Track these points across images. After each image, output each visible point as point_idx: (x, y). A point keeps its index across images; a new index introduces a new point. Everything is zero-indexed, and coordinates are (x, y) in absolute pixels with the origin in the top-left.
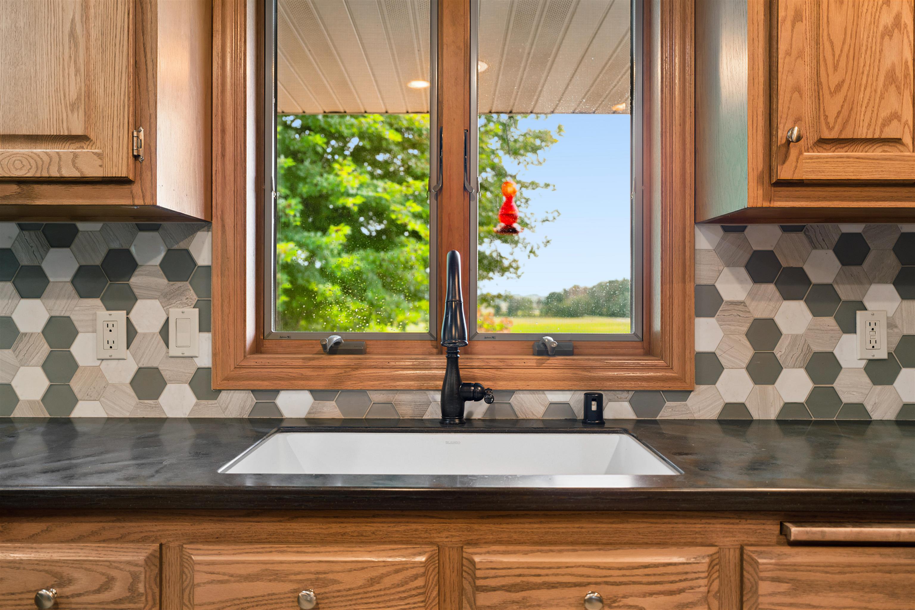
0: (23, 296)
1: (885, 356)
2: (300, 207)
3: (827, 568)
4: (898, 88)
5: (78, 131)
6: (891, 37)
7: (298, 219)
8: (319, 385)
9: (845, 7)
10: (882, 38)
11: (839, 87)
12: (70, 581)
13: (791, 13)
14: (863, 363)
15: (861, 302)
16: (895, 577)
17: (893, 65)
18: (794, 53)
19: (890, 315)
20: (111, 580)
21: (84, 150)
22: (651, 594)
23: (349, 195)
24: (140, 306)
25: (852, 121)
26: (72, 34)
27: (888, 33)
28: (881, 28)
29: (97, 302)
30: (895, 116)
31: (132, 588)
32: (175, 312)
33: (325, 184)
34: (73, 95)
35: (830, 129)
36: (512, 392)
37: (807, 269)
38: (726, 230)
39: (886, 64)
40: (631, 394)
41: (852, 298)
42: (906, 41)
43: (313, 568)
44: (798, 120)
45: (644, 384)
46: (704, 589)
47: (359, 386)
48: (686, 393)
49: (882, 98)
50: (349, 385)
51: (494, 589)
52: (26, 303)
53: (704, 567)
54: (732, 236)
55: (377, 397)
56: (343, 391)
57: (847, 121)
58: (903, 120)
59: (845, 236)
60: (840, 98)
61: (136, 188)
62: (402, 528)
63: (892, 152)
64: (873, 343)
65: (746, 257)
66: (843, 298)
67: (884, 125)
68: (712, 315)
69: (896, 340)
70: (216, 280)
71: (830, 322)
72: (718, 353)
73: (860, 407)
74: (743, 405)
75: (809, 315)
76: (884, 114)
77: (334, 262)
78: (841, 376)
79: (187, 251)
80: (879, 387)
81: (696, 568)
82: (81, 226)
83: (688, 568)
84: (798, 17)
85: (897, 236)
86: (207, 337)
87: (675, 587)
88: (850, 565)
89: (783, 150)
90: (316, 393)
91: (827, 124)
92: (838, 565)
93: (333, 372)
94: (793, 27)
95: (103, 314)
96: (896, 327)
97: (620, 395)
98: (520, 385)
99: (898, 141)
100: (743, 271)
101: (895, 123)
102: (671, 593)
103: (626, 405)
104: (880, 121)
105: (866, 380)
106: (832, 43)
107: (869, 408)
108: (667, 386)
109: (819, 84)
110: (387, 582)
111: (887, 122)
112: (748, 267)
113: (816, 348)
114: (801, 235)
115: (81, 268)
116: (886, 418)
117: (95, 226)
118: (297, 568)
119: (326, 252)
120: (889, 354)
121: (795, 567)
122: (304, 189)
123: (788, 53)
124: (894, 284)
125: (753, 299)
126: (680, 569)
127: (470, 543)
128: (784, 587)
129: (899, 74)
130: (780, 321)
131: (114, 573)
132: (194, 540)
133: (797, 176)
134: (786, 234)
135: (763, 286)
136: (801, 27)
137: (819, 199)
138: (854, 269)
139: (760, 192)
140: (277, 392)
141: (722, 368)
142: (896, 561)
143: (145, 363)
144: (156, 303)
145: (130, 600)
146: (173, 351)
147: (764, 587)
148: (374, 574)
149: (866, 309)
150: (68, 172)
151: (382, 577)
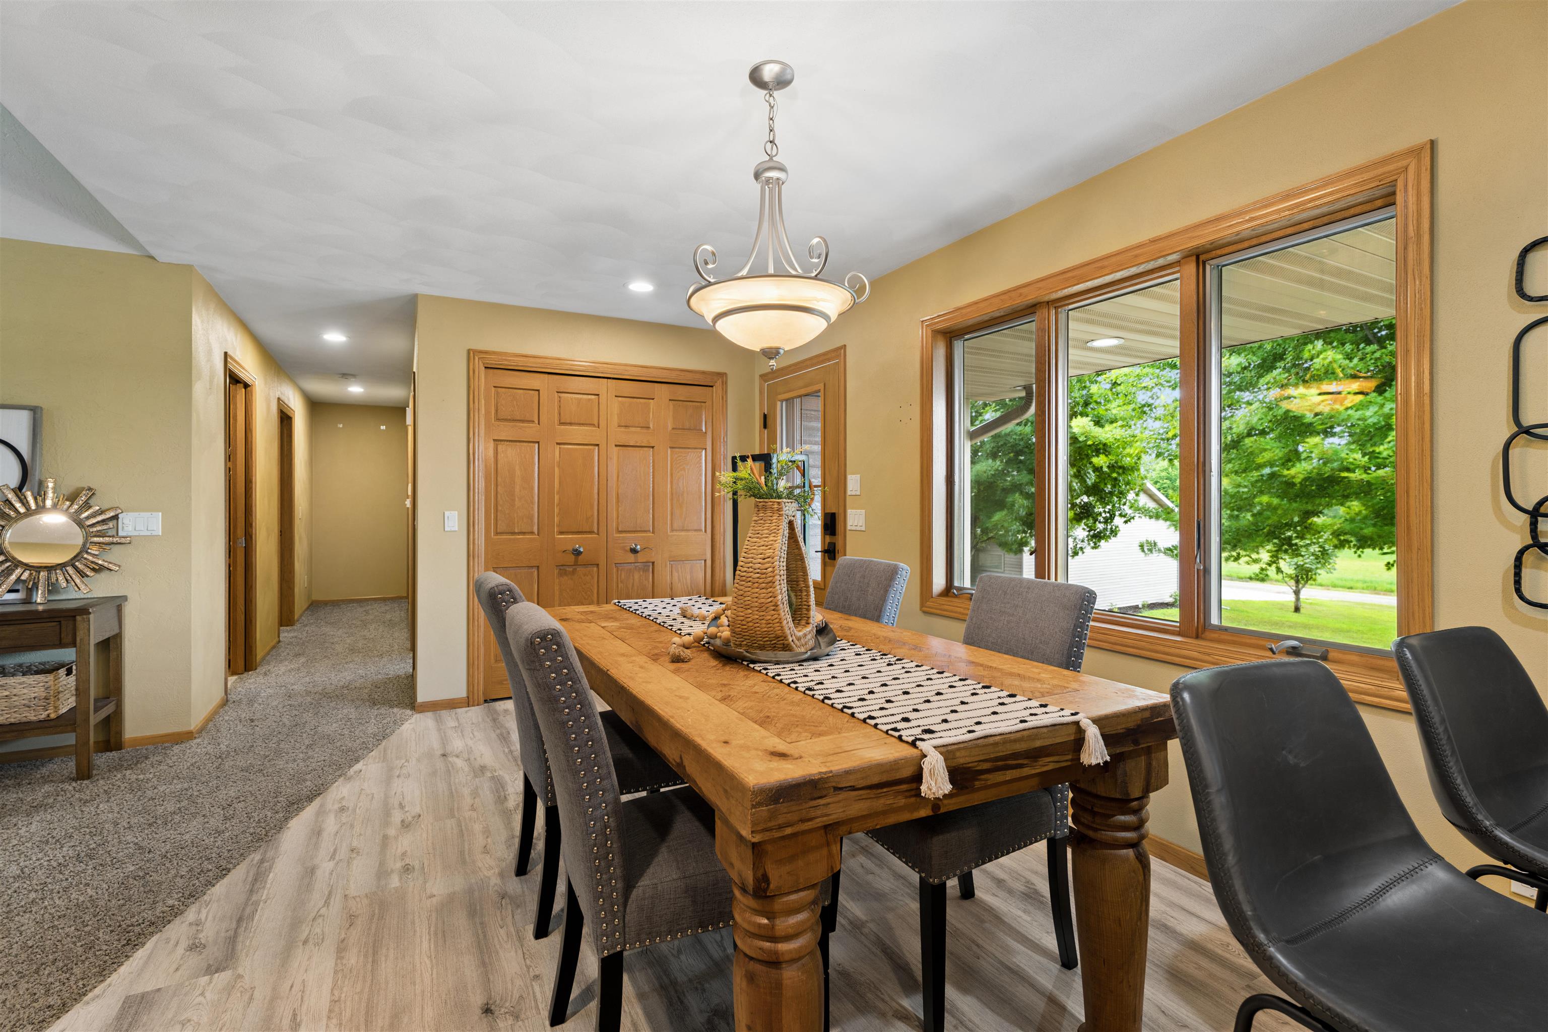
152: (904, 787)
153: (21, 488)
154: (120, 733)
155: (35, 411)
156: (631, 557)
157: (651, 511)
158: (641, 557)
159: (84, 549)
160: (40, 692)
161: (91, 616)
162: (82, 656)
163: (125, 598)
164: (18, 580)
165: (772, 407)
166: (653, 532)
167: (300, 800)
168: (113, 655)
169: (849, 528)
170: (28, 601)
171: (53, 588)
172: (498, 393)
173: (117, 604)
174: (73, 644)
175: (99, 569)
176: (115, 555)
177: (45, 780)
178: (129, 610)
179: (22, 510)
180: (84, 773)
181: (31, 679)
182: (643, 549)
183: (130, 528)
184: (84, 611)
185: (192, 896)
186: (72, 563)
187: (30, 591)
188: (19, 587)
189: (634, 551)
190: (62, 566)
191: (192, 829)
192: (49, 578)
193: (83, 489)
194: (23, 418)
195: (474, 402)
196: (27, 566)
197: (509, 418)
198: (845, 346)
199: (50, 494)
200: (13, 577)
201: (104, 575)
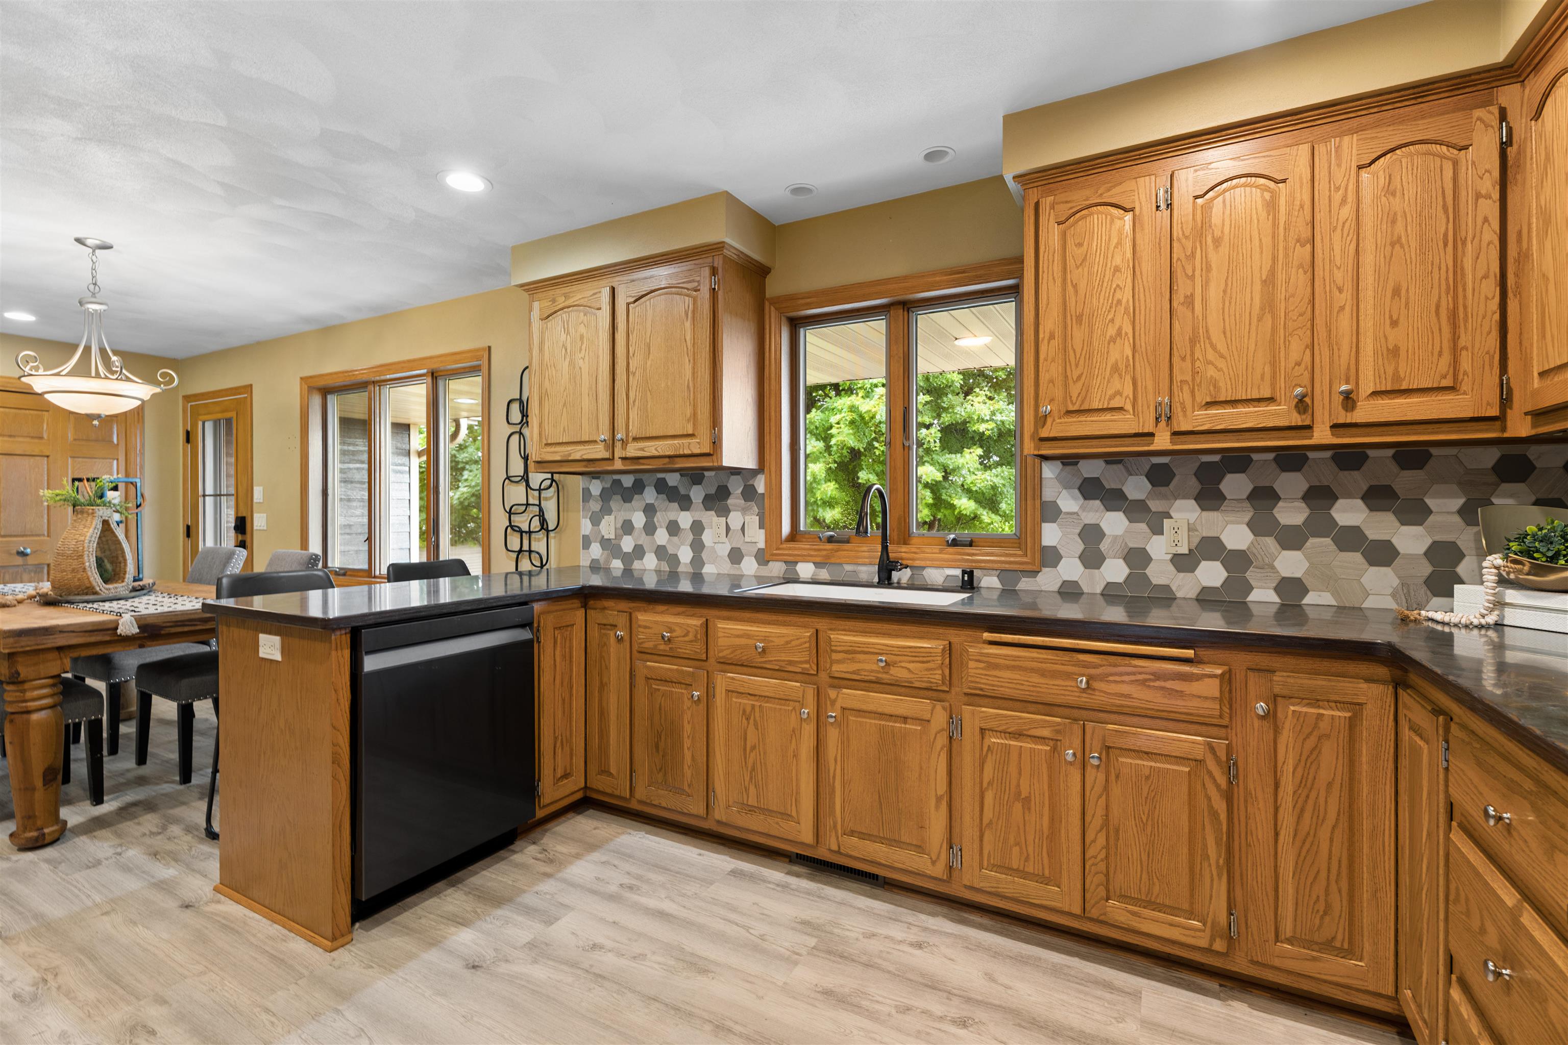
0: (682, 509)
1: (1187, 552)
2: (939, 435)
3: (1006, 657)
4: (1120, 375)
5: (690, 432)
6: (1115, 342)
7: (938, 444)
8: (818, 560)
9: (1083, 327)
10: (1109, 344)
11: (1079, 377)
12: (674, 631)
13: (1047, 335)
14: (1170, 556)
15: (1168, 513)
16: (1044, 665)
17: (1117, 360)
18: (1050, 359)
19: (1191, 522)
20: (688, 632)
21: (693, 441)
22: (913, 662)
23: (983, 421)
24: (732, 515)
25: (1088, 398)
26: (688, 386)
27: (1113, 340)
28: (1108, 338)
29: (713, 513)
30: (1118, 393)
31: (696, 636)
32: (748, 518)
33: (963, 414)
34: (688, 415)
35: (1074, 404)
36: (923, 568)
37: (1125, 489)
38: (1064, 464)
39: (1112, 360)
40: (998, 572)
41: (1161, 510)
42: (1126, 343)
43: (763, 634)
44: (1052, 401)
45: (1007, 566)
46: (940, 662)
47: (838, 561)
48: (1034, 573)
49: (1109, 381)
50: (833, 560)
51: (840, 652)
52: (684, 514)
53: (940, 651)
54: (1069, 468)
55: (848, 568)
56: (831, 564)
57: (1085, 398)
58: (1125, 395)
59: (1154, 466)
60: (1080, 384)
61: (714, 457)
62: (802, 620)
63: (1118, 416)
64: (1176, 542)
65: (1079, 482)
66: (1153, 510)
67: (1110, 399)
68: (1054, 521)
69: (1196, 541)
70: (766, 501)
71: (1143, 527)
72: (1058, 547)
73: (1167, 588)
74: (1077, 582)
75: (1126, 522)
76: (1110, 392)
77: (969, 479)
78: (1151, 565)
79: (753, 485)
80: (1182, 575)
81: (935, 650)
82: (707, 474)
83: (931, 650)
84: (1052, 337)
85: (1198, 464)
86: (763, 531)
87: (925, 659)
88: (1018, 657)
89: (1043, 419)
90: (817, 565)
91: (1072, 401)
92: (1012, 656)
93: (824, 553)
94: (1049, 343)
95: (715, 519)
96: (1197, 530)
97: (991, 572)
98: (928, 563)
99: (1120, 409)
100: (1077, 491)
101: (1118, 397)
102: (923, 662)
103: (996, 579)
104: (1107, 397)
105: (1171, 568)
106: (1074, 351)
107: (1174, 589)
108: (1022, 567)
109: (1066, 377)
110: (794, 643)
111: (1112, 397)
112: (1080, 489)
113: (1131, 545)
114: (1120, 466)
115: (706, 495)
116: (1188, 596)
117: (712, 473)
118: (757, 634)
119: (964, 472)
120: (1190, 550)
121: (988, 655)
122: (946, 418)
123: (1046, 360)
124: (1195, 499)
125: (1084, 511)
126: (928, 650)
127: (831, 629)
128: (982, 665)
129: (1122, 366)
130: (1103, 525)
131: (689, 629)
132: (719, 618)
133: (1052, 435)
134: (1109, 466)
135: (1092, 502)
136: (1054, 343)
137: (1071, 448)
138: (1163, 489)
139: (1032, 445)
140: (797, 563)
141: (1061, 557)
142: (1045, 656)
143: (734, 546)
144: (739, 513)
145: (695, 641)
146: (747, 539)
147: (972, 664)
148: (788, 639)
149: (1172, 518)
150: (687, 452)
151: (792, 641)
152: (110, 632)
156: (19, 560)
157: (46, 516)
158: (31, 560)
165: (194, 425)
166: (48, 536)
169: (255, 528)
182: (33, 552)
189: (23, 554)
198: (251, 386)
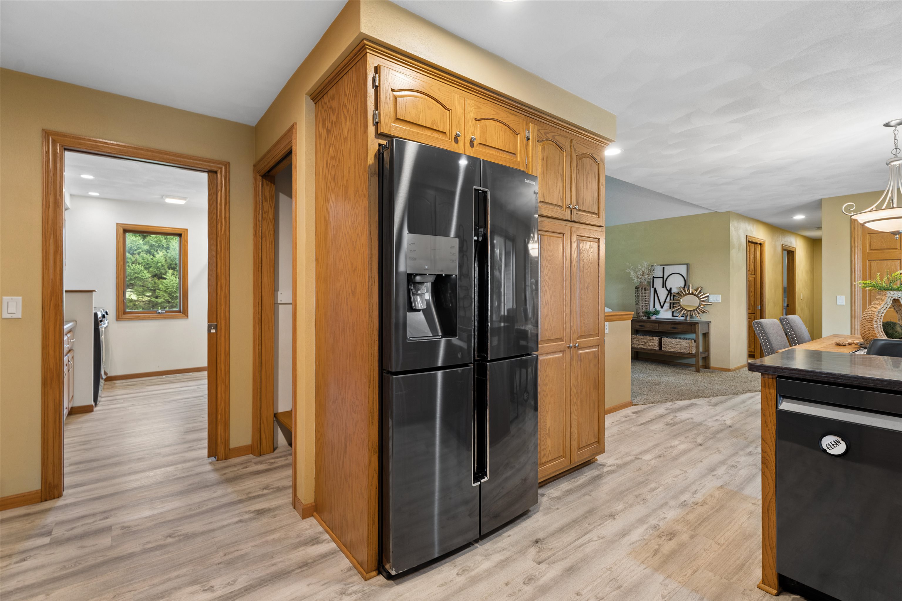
153: (684, 287)
154: (709, 364)
155: (688, 265)
159: (699, 306)
160: (687, 345)
161: (699, 325)
162: (697, 336)
163: (710, 322)
164: (683, 314)
167: (753, 390)
168: (707, 339)
170: (686, 320)
171: (692, 317)
172: (871, 236)
173: (708, 323)
174: (695, 332)
175: (703, 312)
176: (708, 308)
177: (689, 370)
178: (712, 326)
179: (685, 294)
180: (698, 371)
181: (685, 341)
183: (712, 300)
184: (697, 323)
185: (713, 396)
186: (696, 310)
187: (686, 317)
188: (684, 315)
190: (694, 310)
191: (720, 387)
192: (691, 314)
193: (699, 287)
194: (685, 267)
195: (854, 243)
196: (686, 310)
197: (879, 248)
199: (691, 289)
200: (682, 312)
201: (705, 314)
